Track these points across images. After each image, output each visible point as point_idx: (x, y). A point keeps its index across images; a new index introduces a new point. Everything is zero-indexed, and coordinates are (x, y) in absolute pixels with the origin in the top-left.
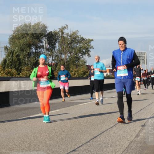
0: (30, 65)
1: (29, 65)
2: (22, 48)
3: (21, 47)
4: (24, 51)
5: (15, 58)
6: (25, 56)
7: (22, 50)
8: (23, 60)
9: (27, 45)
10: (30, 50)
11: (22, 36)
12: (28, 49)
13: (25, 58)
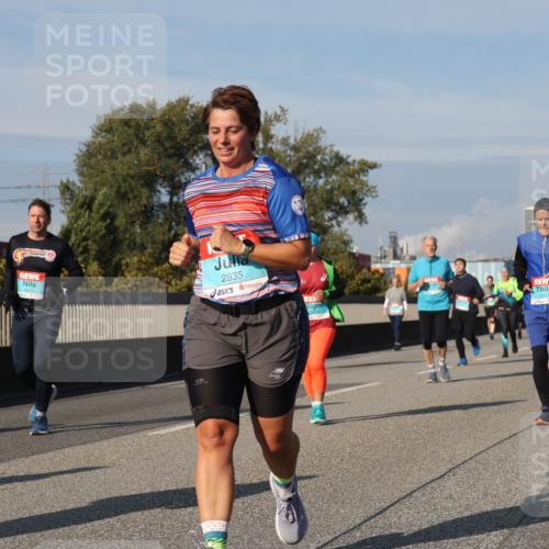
0: (149, 250)
1: (145, 248)
2: (123, 190)
3: (119, 187)
4: (129, 200)
5: (100, 223)
6: (131, 216)
7: (123, 196)
8: (126, 230)
9: (141, 177)
10: (151, 197)
11: (124, 145)
12: (145, 192)
13: (133, 223)
